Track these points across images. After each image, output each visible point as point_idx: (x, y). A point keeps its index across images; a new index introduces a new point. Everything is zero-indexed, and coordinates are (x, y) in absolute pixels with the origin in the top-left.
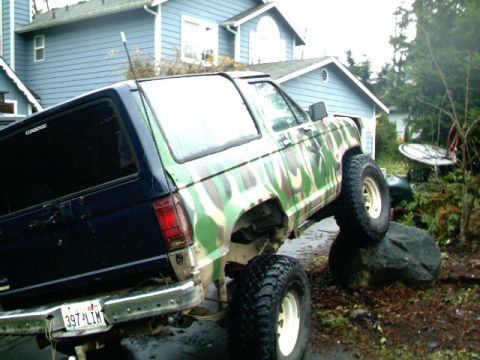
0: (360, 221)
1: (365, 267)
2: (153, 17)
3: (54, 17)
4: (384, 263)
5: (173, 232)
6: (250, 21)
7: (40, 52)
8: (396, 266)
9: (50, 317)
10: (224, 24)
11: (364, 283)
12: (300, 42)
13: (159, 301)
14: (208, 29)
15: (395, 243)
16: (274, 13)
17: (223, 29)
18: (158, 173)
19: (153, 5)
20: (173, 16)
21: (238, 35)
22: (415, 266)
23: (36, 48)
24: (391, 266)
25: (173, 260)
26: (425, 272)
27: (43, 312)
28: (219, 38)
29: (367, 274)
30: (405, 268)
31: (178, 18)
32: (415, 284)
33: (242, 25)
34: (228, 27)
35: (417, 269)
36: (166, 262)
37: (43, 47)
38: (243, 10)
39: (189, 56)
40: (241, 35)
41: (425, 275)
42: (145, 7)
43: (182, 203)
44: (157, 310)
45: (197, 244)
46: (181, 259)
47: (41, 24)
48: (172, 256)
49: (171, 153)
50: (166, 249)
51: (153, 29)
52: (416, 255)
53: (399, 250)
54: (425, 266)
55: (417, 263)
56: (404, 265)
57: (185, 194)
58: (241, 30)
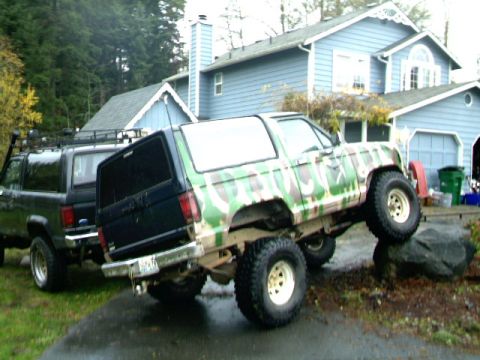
0: (381, 223)
1: (391, 261)
2: (307, 53)
3: (230, 57)
4: (406, 258)
5: (188, 213)
6: (401, 50)
7: (219, 87)
8: (416, 261)
9: (132, 265)
10: (375, 55)
11: (393, 274)
12: (455, 66)
13: (180, 254)
14: (360, 61)
15: (420, 243)
16: (428, 41)
17: (374, 59)
18: (181, 179)
19: (306, 44)
20: (325, 52)
21: (389, 65)
22: (435, 262)
23: (216, 84)
24: (411, 260)
25: (188, 230)
26: (444, 268)
27: (129, 262)
28: (372, 68)
29: (393, 267)
30: (425, 263)
31: (330, 53)
32: (435, 277)
33: (394, 54)
34: (379, 58)
35: (436, 265)
36: (185, 231)
37: (221, 83)
38: (396, 40)
39: (339, 85)
40: (393, 64)
41: (445, 270)
42: (300, 46)
43: (195, 197)
44: (178, 259)
45: (203, 221)
46: (192, 229)
47: (220, 63)
48: (188, 228)
49: (194, 167)
50: (185, 224)
51: (306, 64)
52: (438, 254)
53: (422, 248)
54: (445, 263)
55: (437, 260)
56: (422, 261)
57: (198, 191)
58: (393, 59)
